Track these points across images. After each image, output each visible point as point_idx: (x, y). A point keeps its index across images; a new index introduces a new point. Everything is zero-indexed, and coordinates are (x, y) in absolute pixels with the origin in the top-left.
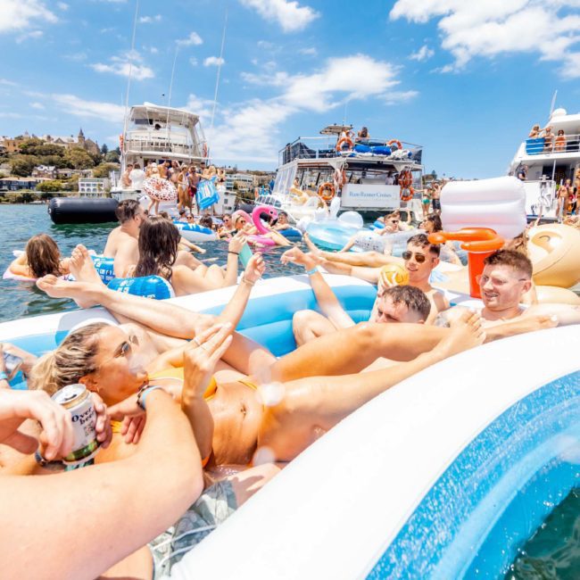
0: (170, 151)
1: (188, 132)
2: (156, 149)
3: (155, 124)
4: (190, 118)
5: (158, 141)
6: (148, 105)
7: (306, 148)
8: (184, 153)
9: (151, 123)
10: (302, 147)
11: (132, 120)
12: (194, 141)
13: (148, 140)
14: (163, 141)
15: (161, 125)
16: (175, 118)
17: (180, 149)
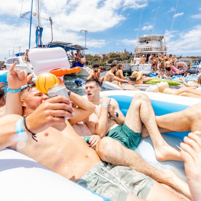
0: (151, 50)
1: (159, 42)
2: (146, 51)
3: (146, 41)
4: (160, 37)
6: (145, 36)
8: (156, 51)
11: (139, 42)
12: (161, 46)
13: (143, 48)
14: (148, 47)
15: (149, 42)
16: (154, 38)
17: (155, 50)
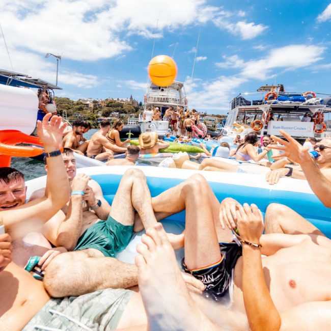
0: (167, 102)
1: (178, 92)
2: (161, 101)
3: (161, 88)
4: (179, 85)
5: (162, 97)
7: (244, 99)
8: (174, 103)
9: (160, 89)
10: (242, 99)
11: (151, 87)
12: (180, 97)
13: (157, 97)
14: (164, 97)
15: (165, 89)
16: (171, 85)
17: (172, 101)
